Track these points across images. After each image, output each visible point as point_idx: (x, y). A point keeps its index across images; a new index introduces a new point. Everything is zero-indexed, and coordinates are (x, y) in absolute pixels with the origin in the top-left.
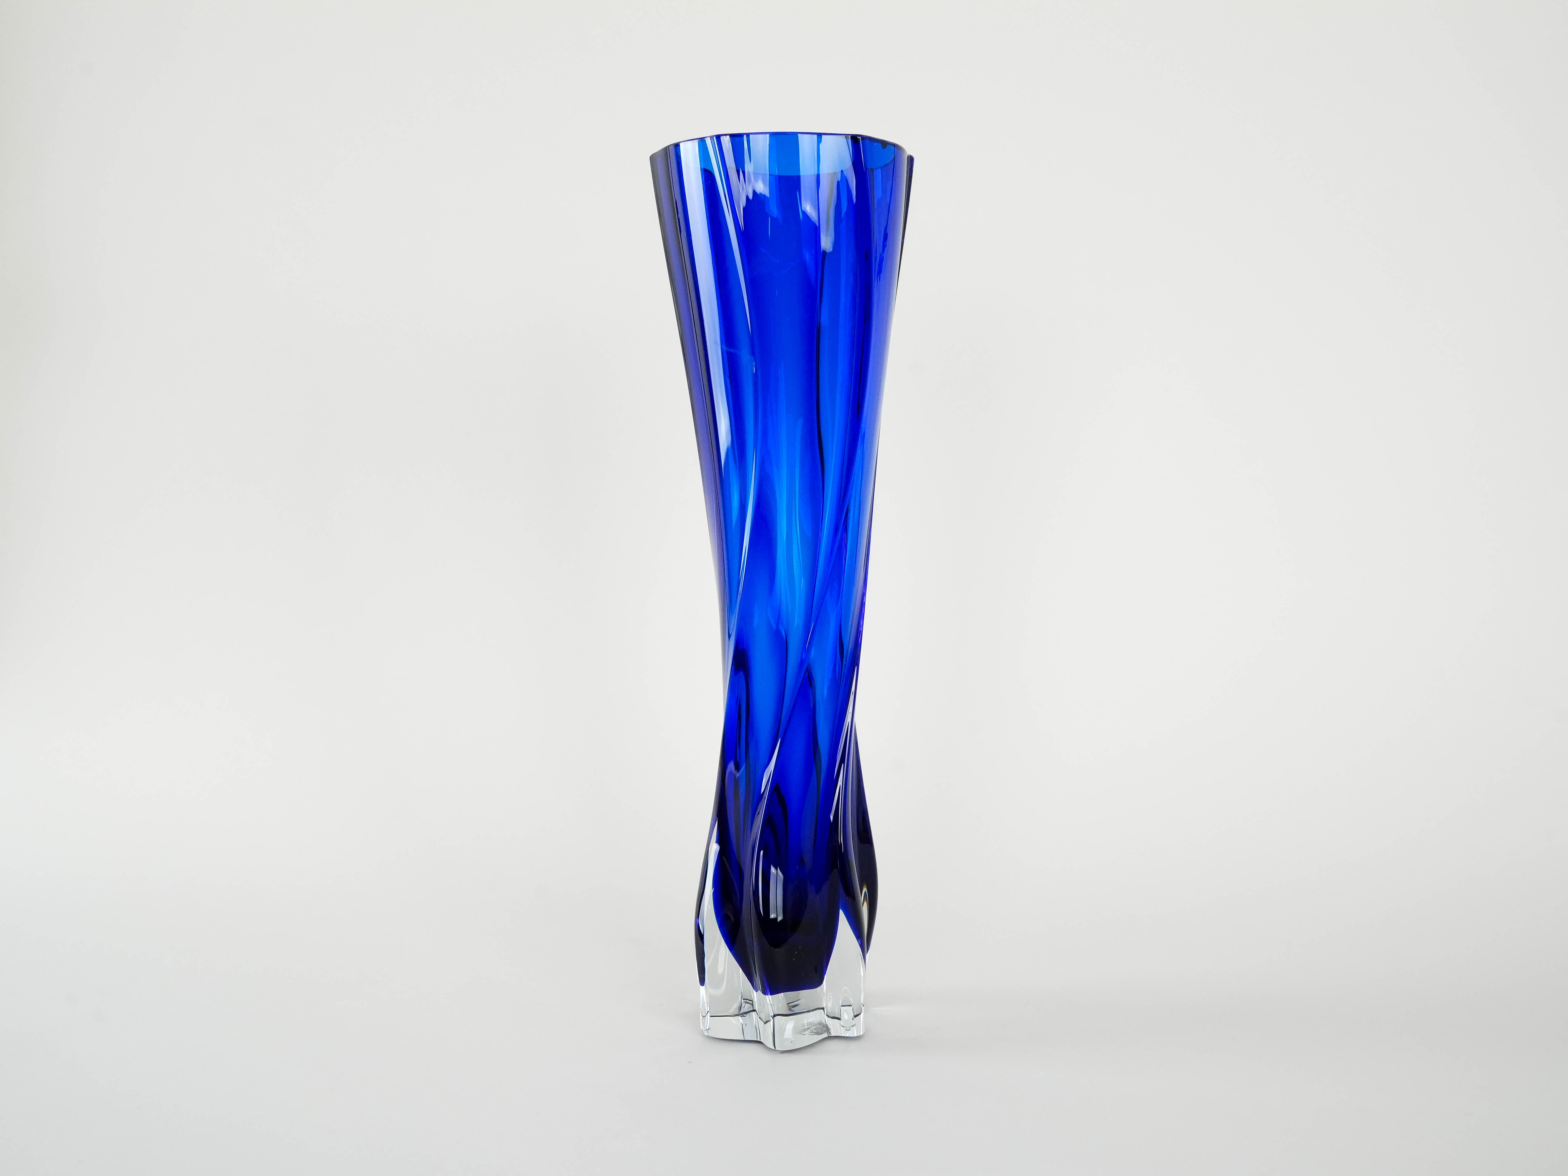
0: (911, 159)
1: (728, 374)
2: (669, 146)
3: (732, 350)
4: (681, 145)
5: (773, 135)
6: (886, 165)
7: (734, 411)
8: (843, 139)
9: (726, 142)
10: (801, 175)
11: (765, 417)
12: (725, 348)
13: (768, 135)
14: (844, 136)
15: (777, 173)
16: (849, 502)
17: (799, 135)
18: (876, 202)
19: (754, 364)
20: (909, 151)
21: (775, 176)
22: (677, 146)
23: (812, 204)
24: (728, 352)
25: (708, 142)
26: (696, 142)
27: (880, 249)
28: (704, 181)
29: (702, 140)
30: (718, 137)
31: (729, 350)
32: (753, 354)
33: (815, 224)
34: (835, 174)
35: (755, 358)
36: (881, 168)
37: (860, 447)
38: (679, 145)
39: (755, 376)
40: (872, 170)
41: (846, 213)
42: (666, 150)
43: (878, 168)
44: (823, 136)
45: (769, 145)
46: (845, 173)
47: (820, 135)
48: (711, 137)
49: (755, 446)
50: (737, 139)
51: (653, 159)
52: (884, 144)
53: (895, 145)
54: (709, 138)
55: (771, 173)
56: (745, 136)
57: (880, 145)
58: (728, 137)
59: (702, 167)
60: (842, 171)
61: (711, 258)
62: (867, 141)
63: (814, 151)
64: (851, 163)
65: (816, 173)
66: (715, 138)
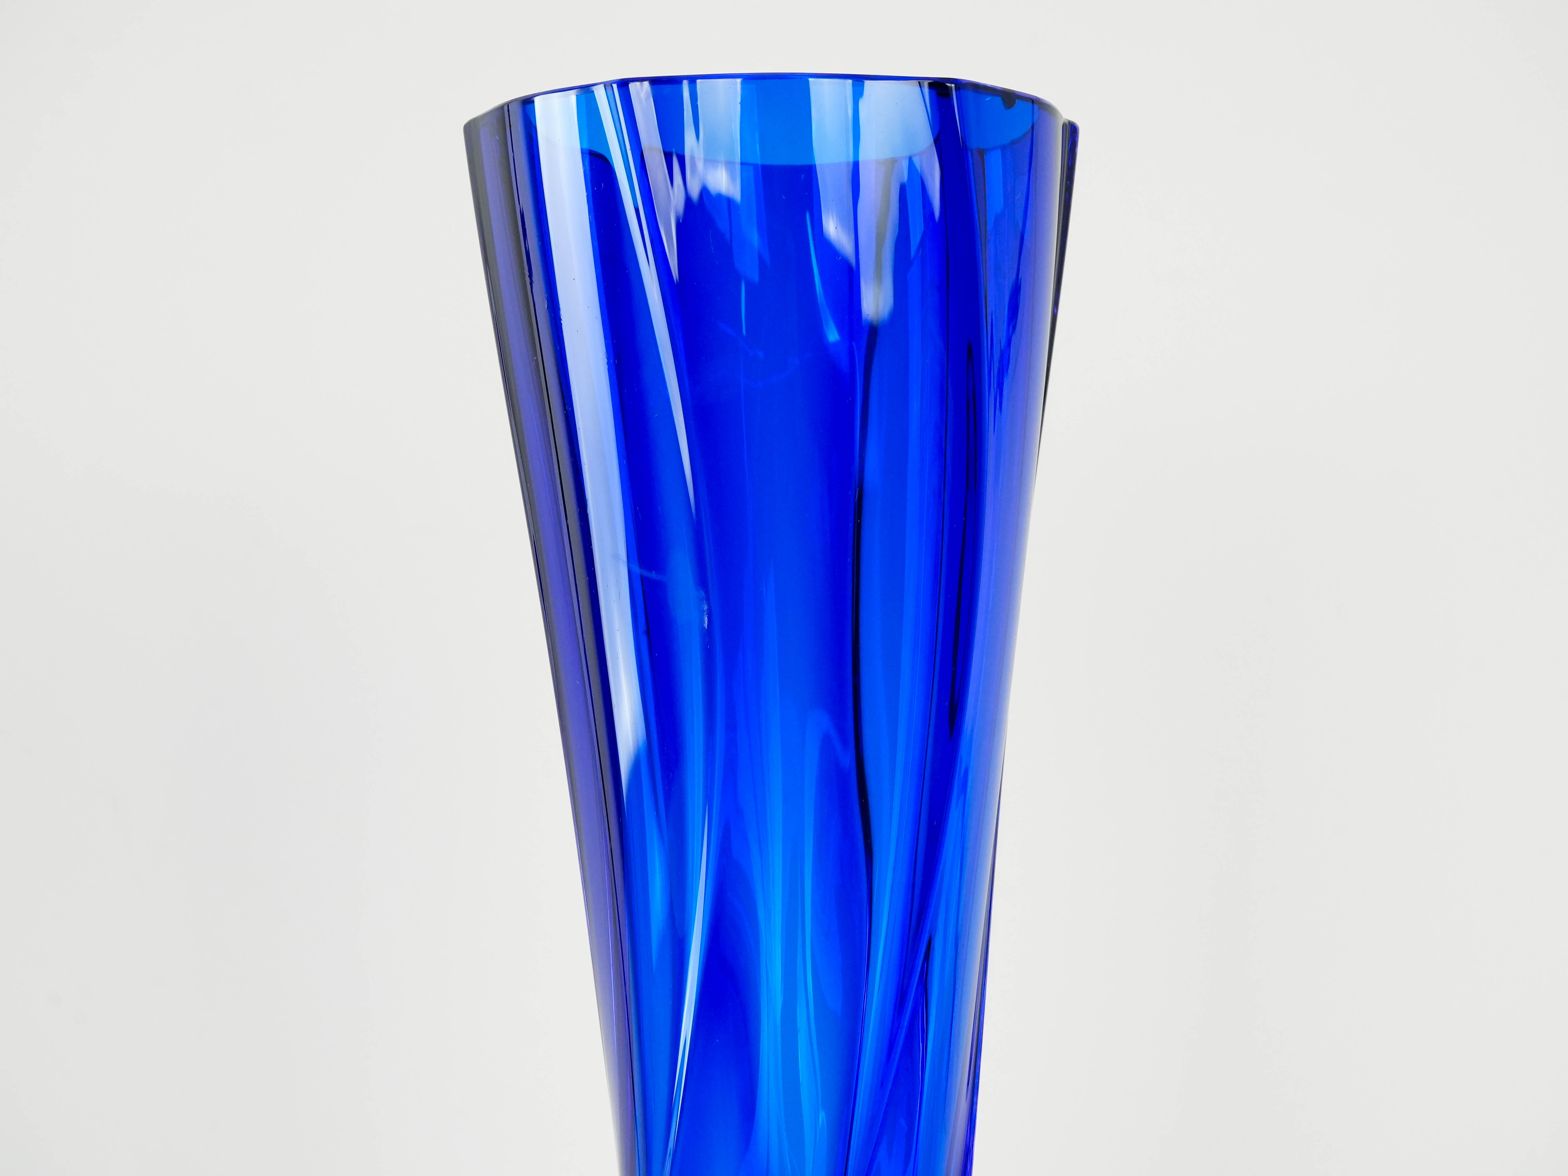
0: (1072, 132)
1: (642, 627)
2: (508, 104)
3: (653, 575)
4: (537, 100)
5: (749, 79)
6: (1013, 143)
7: (658, 713)
8: (913, 87)
9: (641, 94)
10: (816, 164)
11: (731, 728)
12: (637, 570)
13: (739, 80)
14: (916, 82)
15: (759, 162)
16: (934, 929)
17: (810, 80)
18: (990, 225)
19: (706, 608)
20: (1066, 112)
21: (755, 166)
22: (527, 103)
23: (841, 221)
24: (645, 581)
25: (600, 94)
26: (572, 96)
27: (1000, 334)
28: (590, 185)
29: (585, 91)
30: (624, 84)
31: (646, 573)
32: (702, 582)
33: (845, 262)
34: (894, 161)
35: (707, 592)
36: (1003, 148)
37: (958, 800)
38: (533, 102)
39: (708, 635)
40: (982, 152)
41: (922, 244)
42: (502, 112)
43: (995, 148)
44: (867, 83)
45: (741, 103)
46: (916, 160)
47: (859, 80)
48: (607, 85)
49: (708, 797)
50: (667, 89)
51: (471, 130)
52: (1009, 98)
53: (1034, 102)
54: (602, 87)
55: (744, 161)
56: (685, 83)
57: (999, 100)
58: (646, 84)
59: (586, 146)
60: (910, 159)
61: (606, 360)
62: (970, 95)
63: (846, 112)
64: (932, 139)
65: (851, 159)
66: (615, 86)
